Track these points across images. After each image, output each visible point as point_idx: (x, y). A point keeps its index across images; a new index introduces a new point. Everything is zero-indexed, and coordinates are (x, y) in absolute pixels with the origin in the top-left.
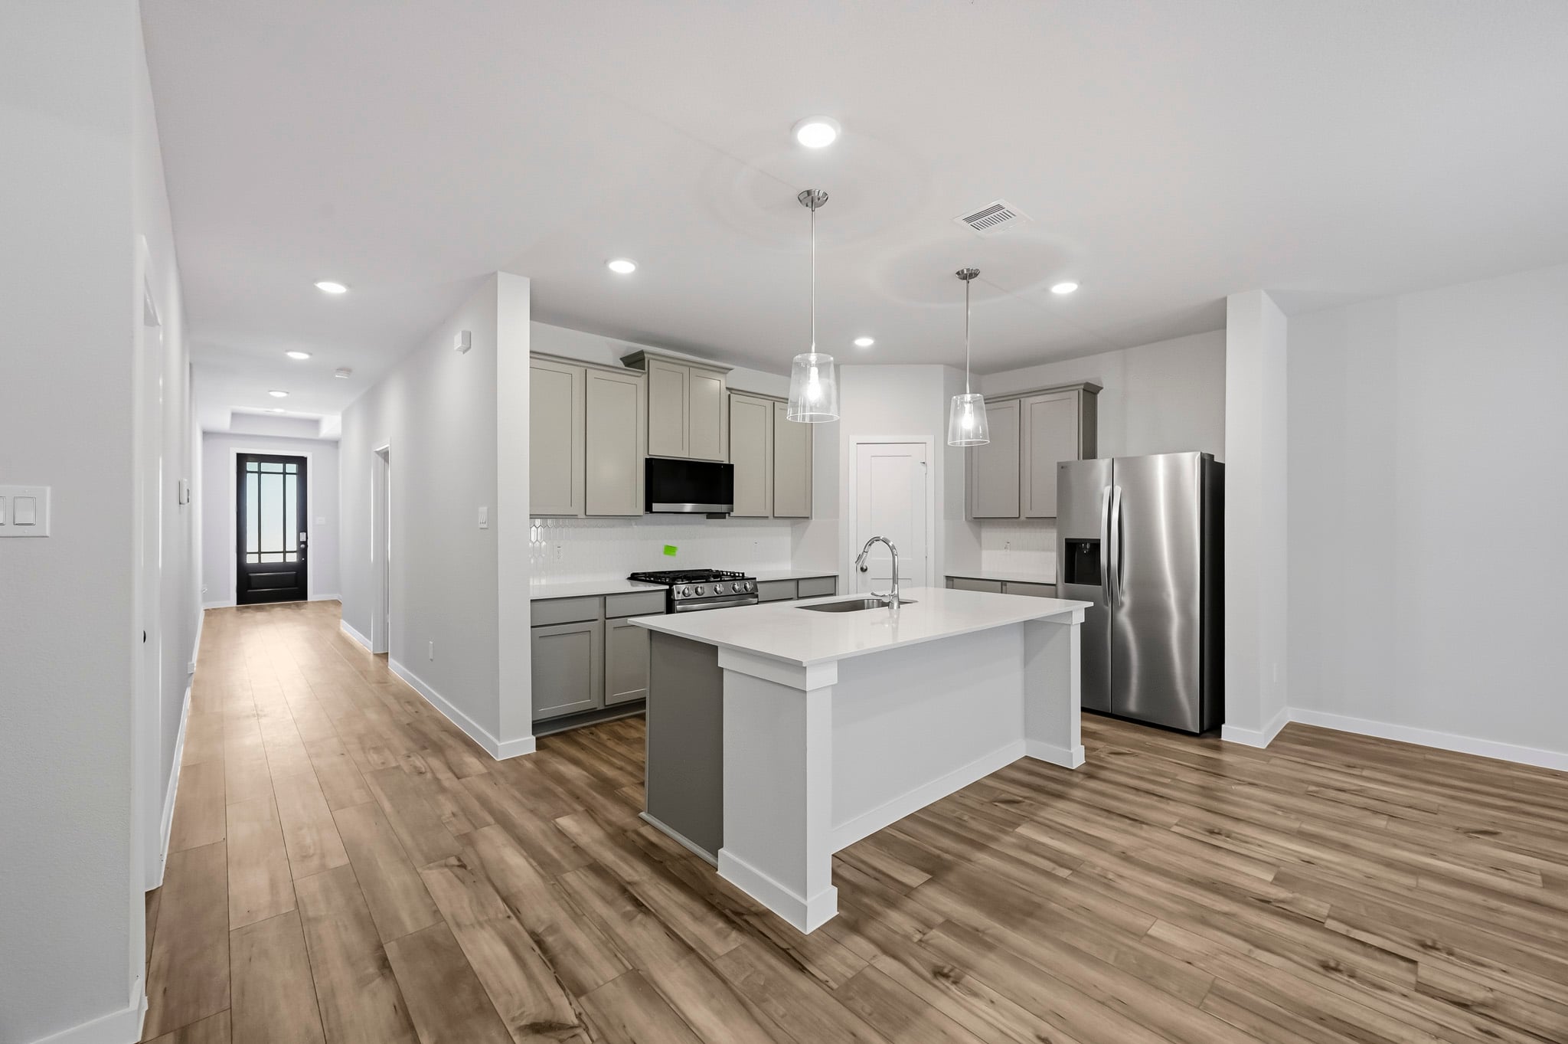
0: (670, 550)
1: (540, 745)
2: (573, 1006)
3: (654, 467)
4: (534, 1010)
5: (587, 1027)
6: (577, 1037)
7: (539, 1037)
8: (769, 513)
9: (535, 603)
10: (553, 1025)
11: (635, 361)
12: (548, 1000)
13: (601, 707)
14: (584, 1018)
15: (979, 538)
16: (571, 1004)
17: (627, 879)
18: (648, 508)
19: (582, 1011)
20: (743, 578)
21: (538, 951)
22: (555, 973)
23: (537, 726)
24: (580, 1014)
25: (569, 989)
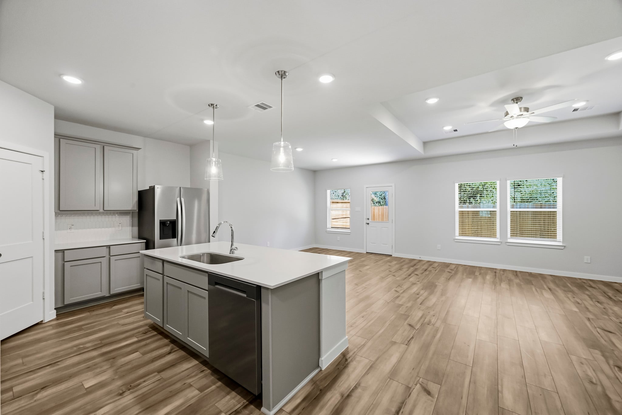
2: (414, 388)
4: (424, 397)
5: (418, 381)
6: (422, 382)
7: (430, 391)
10: (424, 389)
12: (418, 395)
14: (415, 383)
16: (414, 389)
17: (339, 398)
19: (414, 385)
21: (402, 410)
22: (407, 399)
24: (415, 385)
25: (409, 392)
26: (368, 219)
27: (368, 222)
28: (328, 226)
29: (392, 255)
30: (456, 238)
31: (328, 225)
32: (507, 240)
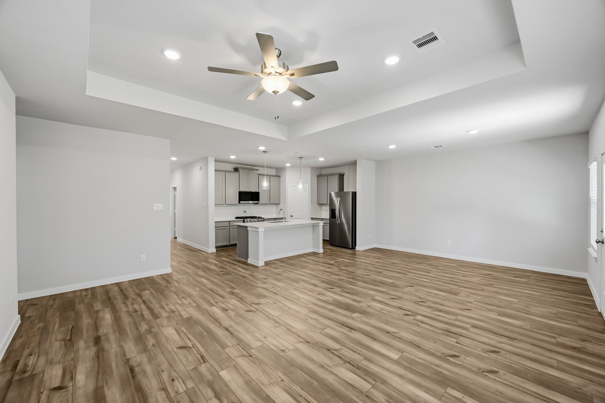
0: (245, 212)
1: (217, 251)
3: (240, 193)
8: (268, 203)
9: (216, 223)
11: (236, 170)
13: (229, 245)
15: (321, 209)
18: (239, 203)
20: (261, 218)
23: (216, 247)
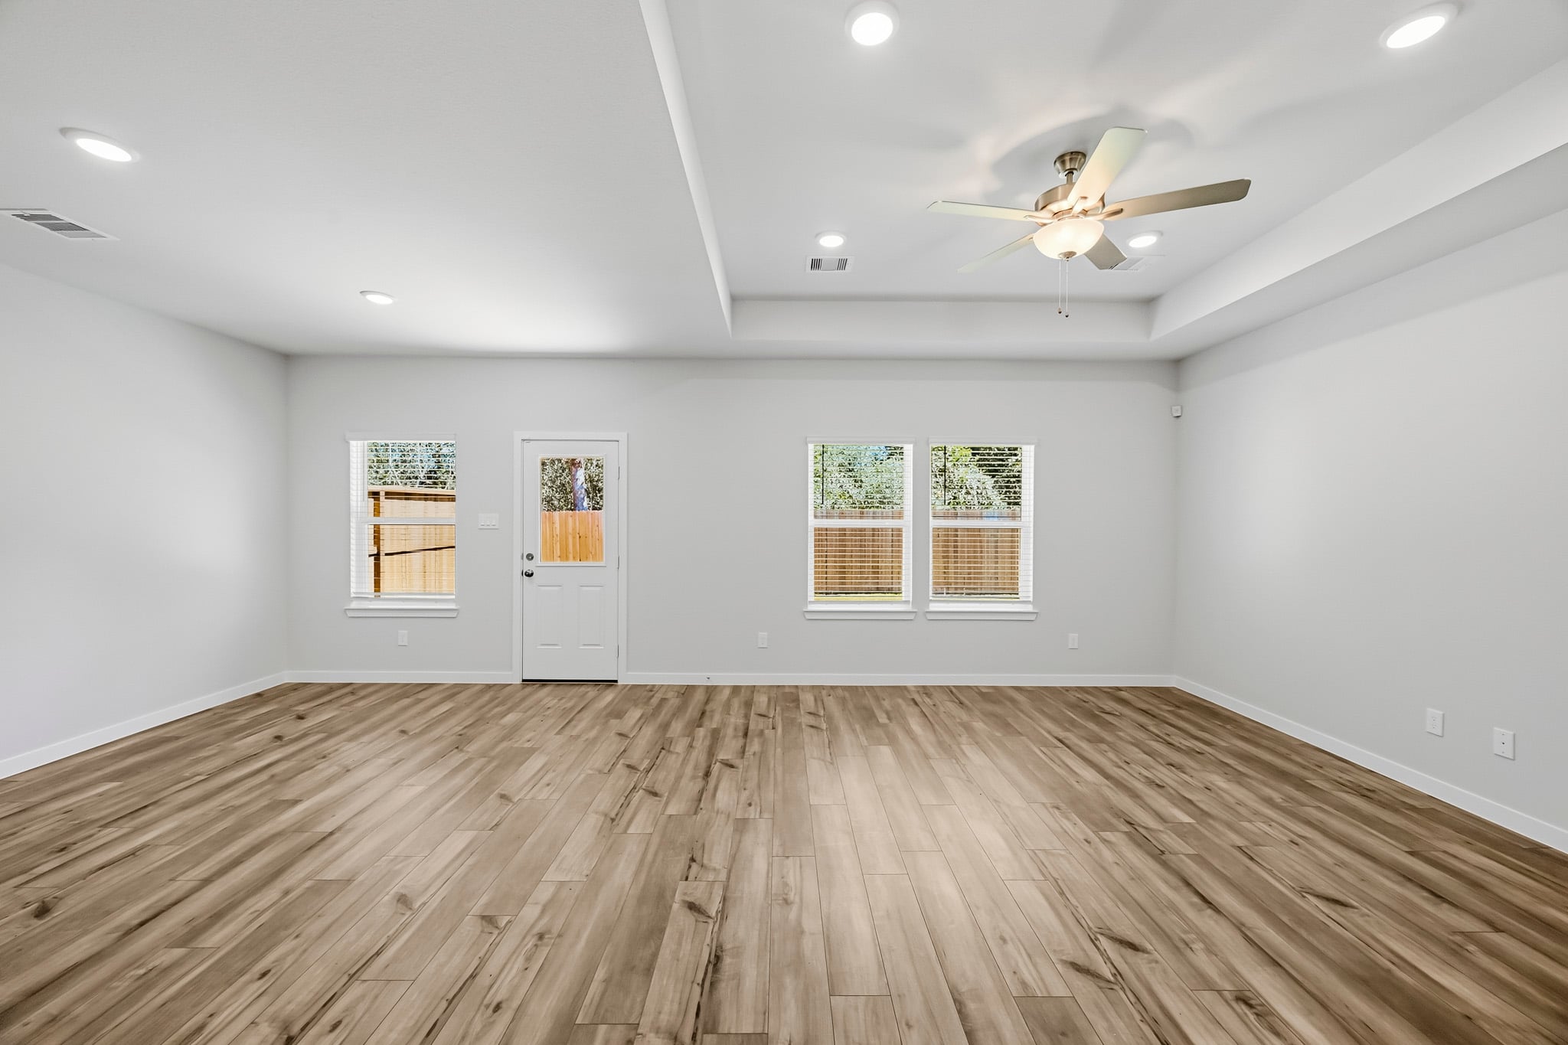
26: (530, 557)
27: (529, 566)
28: (353, 589)
29: (616, 681)
30: (812, 607)
31: (353, 585)
32: (928, 608)
